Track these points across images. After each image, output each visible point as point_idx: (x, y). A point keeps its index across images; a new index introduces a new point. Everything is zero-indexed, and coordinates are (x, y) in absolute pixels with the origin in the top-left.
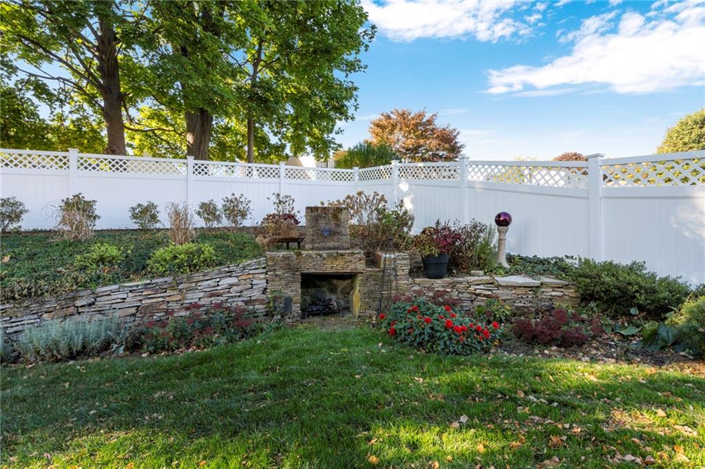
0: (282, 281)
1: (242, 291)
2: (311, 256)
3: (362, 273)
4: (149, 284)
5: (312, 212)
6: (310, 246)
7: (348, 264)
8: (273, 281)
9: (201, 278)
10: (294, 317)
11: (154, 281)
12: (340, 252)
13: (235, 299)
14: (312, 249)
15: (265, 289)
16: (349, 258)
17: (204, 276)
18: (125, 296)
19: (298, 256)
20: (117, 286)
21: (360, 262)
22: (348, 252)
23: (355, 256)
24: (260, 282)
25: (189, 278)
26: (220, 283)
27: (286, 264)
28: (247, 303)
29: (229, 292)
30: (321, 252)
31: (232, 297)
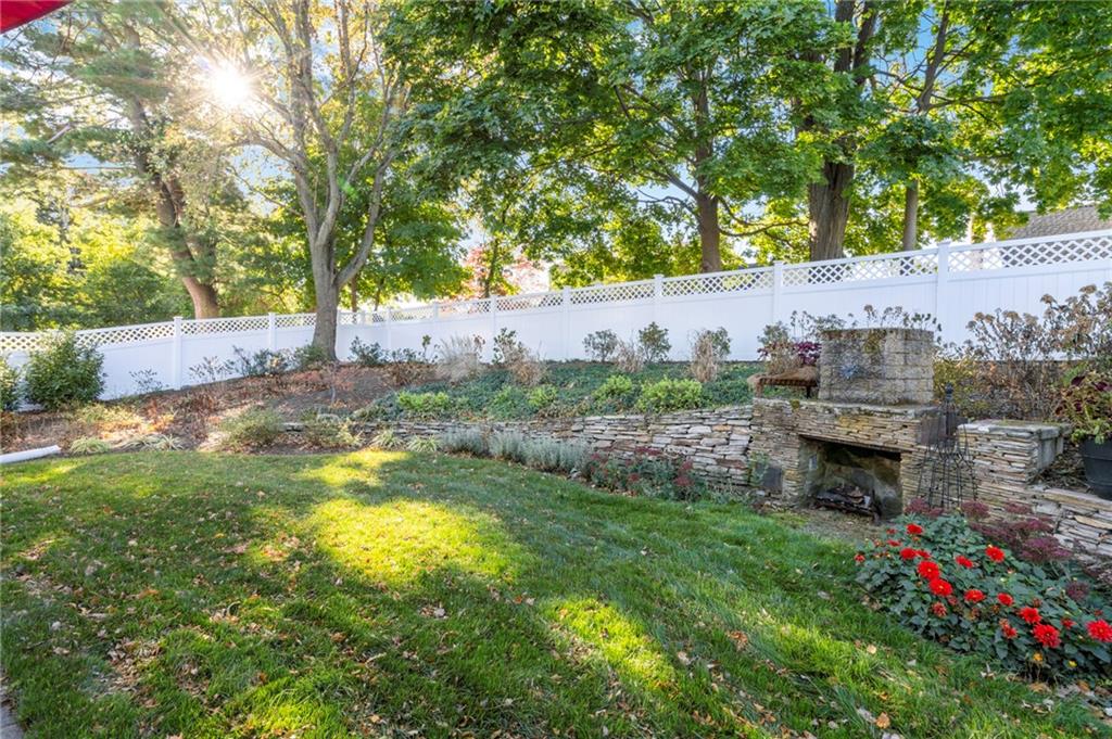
0: (771, 442)
1: (714, 446)
2: (814, 410)
3: (910, 452)
4: (624, 419)
5: (831, 339)
6: (826, 394)
7: (881, 431)
8: (757, 439)
9: (670, 421)
10: (785, 500)
11: (628, 417)
12: (864, 407)
13: (705, 454)
14: (829, 399)
15: (747, 449)
16: (880, 421)
17: (674, 419)
18: (604, 428)
19: (794, 407)
20: (598, 418)
21: (904, 430)
22: (880, 409)
23: (894, 418)
24: (739, 437)
25: (658, 419)
26: (689, 431)
27: (776, 417)
28: (720, 462)
29: (698, 444)
30: (831, 405)
31: (703, 451)
